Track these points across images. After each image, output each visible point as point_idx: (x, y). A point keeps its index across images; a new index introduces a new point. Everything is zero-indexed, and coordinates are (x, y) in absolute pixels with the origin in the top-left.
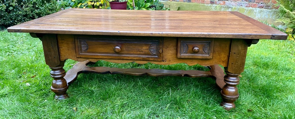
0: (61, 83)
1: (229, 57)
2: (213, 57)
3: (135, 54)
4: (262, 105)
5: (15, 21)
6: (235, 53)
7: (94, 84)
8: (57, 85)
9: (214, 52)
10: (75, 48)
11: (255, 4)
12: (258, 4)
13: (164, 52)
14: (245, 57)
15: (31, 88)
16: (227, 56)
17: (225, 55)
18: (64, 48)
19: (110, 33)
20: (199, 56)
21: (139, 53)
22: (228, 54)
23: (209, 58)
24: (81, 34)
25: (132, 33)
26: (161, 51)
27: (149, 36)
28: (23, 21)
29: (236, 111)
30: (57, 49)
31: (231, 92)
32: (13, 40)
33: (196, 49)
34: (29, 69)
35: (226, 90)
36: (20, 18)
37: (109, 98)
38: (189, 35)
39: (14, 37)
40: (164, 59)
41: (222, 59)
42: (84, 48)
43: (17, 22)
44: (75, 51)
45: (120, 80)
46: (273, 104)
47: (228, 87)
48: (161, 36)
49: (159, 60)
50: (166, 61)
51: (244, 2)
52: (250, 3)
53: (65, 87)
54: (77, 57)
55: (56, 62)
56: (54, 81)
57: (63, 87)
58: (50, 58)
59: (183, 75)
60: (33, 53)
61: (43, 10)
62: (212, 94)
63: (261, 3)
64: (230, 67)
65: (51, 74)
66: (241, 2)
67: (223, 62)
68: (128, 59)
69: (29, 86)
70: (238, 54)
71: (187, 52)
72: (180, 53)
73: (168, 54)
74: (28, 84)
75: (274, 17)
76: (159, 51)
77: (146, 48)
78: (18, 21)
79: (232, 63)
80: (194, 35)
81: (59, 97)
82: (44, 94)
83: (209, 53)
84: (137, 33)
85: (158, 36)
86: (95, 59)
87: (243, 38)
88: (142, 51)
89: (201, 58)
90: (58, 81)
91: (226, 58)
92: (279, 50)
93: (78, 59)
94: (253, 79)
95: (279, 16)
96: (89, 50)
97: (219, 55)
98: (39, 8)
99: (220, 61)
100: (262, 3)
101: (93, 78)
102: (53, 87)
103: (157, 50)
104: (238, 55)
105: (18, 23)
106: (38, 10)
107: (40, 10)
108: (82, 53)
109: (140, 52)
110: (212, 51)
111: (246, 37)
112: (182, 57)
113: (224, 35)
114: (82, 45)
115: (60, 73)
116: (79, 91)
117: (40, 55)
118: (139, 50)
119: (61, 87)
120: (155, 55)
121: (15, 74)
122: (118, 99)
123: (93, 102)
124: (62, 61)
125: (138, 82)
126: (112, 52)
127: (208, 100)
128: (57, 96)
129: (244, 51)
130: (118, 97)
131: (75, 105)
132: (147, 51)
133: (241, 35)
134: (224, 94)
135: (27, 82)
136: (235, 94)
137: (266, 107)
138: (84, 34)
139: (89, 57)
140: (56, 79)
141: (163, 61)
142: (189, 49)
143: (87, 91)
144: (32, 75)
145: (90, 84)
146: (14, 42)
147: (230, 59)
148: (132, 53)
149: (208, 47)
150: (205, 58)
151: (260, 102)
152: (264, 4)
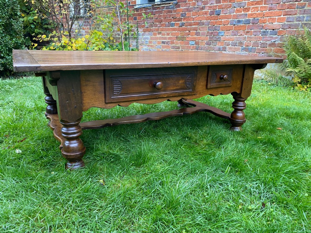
0: (76, 145)
6: (246, 79)
10: (105, 90)
11: (256, 55)
12: (259, 55)
17: (240, 82)
18: (88, 92)
23: (230, 85)
26: (195, 83)
30: (80, 95)
38: (228, 62)
40: (195, 92)
44: (104, 95)
51: (243, 52)
52: (250, 53)
55: (78, 113)
56: (67, 142)
57: (79, 151)
58: (68, 109)
60: (11, 110)
61: (10, 60)
63: (262, 53)
64: (243, 93)
66: (241, 52)
69: (22, 154)
70: (249, 80)
71: (216, 81)
72: (210, 83)
73: (200, 86)
74: (19, 151)
75: (277, 67)
76: (193, 83)
77: (182, 82)
81: (74, 164)
82: (47, 164)
83: (230, 81)
86: (128, 103)
90: (73, 142)
95: (282, 66)
97: (236, 83)
98: (5, 58)
100: (264, 53)
106: (3, 60)
107: (7, 60)
108: (113, 96)
110: (232, 79)
114: (114, 86)
115: (76, 131)
117: (21, 113)
128: (69, 164)
132: (183, 85)
135: (16, 148)
140: (70, 139)
142: (217, 78)
144: (19, 139)
152: (265, 54)
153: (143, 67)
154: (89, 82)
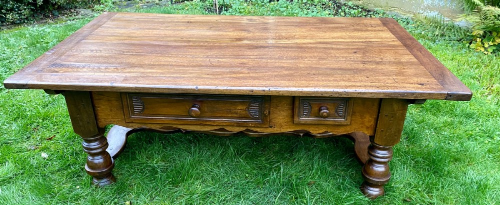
0: (101, 161)
1: (377, 120)
2: (351, 122)
3: (225, 117)
4: (426, 188)
5: (3, 11)
6: (386, 116)
7: (155, 152)
8: (96, 164)
9: (354, 113)
10: (123, 107)
13: (271, 113)
14: (402, 122)
15: (50, 163)
16: (375, 119)
17: (371, 117)
18: (103, 107)
19: (182, 90)
20: (330, 121)
21: (230, 115)
22: (375, 116)
23: (345, 124)
24: (133, 91)
25: (218, 90)
26: (266, 112)
27: (248, 94)
28: (16, 10)
29: (385, 201)
30: (91, 109)
31: (378, 172)
32: (4, 55)
33: (324, 112)
34: (41, 121)
35: (371, 167)
36: (11, 5)
37: (183, 181)
38: (314, 92)
39: (6, 49)
40: (272, 124)
41: (367, 124)
42: (138, 108)
43: (5, 12)
44: (122, 112)
45: (199, 142)
46: (443, 187)
47: (374, 163)
48: (267, 94)
49: (264, 126)
50: (274, 127)
53: (109, 166)
54: (127, 121)
55: (92, 129)
56: (90, 158)
57: (107, 167)
58: (81, 123)
59: (302, 135)
62: (348, 167)
64: (378, 136)
65: (84, 147)
67: (368, 128)
68: (213, 124)
69: (47, 159)
70: (392, 117)
71: (310, 115)
72: (299, 116)
73: (279, 116)
74: (44, 155)
76: (264, 112)
77: (242, 108)
78: (7, 10)
79: (382, 131)
80: (322, 93)
81: (99, 181)
82: (74, 175)
83: (345, 116)
84: (227, 90)
85: (263, 94)
86: (158, 125)
87: (401, 98)
88: (236, 113)
89: (332, 123)
90: (96, 158)
91: (373, 123)
92: (459, 71)
93: (128, 124)
94: (414, 137)
96: (146, 111)
97: (361, 118)
99: (362, 127)
101: (153, 140)
102: (90, 167)
103: (261, 112)
104: (392, 119)
105: (8, 14)
108: (134, 115)
109: (232, 113)
110: (351, 114)
111: (405, 96)
112: (301, 123)
113: (371, 93)
114: (134, 104)
115: (99, 145)
116: (132, 168)
118: (230, 112)
119: (103, 167)
120: (257, 119)
121: (19, 132)
122: (197, 183)
123: (156, 190)
124: (100, 127)
125: (229, 147)
126: (185, 114)
127: (341, 181)
128: (96, 181)
129: (401, 112)
130: (197, 179)
131: (128, 195)
132: (243, 112)
133: (397, 93)
134: (367, 174)
135: (43, 150)
136: (385, 174)
137: (431, 193)
138: (137, 91)
139: (147, 122)
140: (93, 155)
141: (271, 127)
142: (313, 110)
143: (144, 168)
144: (48, 135)
145: (149, 151)
146: (8, 61)
147: (378, 125)
148: (218, 115)
149: (345, 108)
150: (339, 124)
151: (423, 184)
153: (155, 92)
154: (102, 96)
